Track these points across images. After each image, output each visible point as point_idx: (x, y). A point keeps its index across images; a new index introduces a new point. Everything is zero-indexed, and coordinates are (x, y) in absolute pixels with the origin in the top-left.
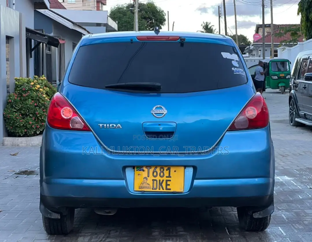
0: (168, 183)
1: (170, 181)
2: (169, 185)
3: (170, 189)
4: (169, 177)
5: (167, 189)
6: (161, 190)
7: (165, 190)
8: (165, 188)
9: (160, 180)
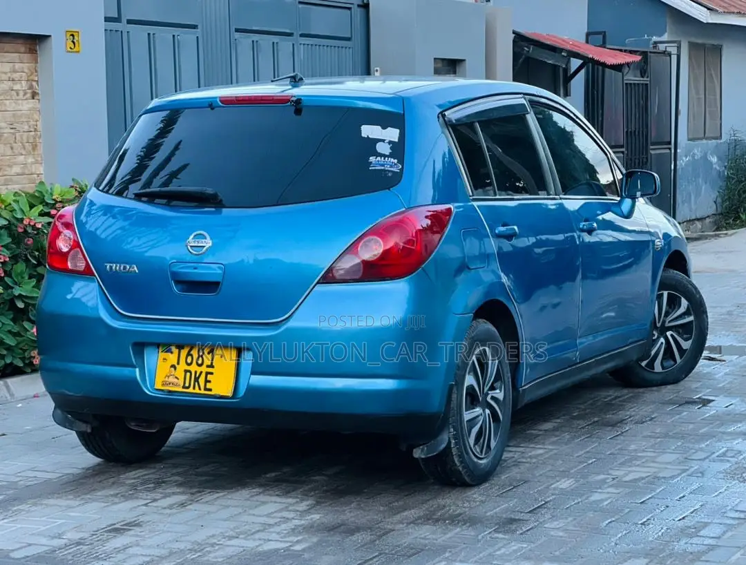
0: (209, 377)
1: (212, 373)
2: (210, 382)
3: (210, 390)
4: (211, 366)
5: (206, 389)
6: (197, 390)
7: (203, 392)
8: (202, 387)
9: (196, 372)
